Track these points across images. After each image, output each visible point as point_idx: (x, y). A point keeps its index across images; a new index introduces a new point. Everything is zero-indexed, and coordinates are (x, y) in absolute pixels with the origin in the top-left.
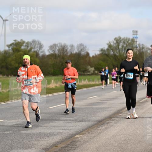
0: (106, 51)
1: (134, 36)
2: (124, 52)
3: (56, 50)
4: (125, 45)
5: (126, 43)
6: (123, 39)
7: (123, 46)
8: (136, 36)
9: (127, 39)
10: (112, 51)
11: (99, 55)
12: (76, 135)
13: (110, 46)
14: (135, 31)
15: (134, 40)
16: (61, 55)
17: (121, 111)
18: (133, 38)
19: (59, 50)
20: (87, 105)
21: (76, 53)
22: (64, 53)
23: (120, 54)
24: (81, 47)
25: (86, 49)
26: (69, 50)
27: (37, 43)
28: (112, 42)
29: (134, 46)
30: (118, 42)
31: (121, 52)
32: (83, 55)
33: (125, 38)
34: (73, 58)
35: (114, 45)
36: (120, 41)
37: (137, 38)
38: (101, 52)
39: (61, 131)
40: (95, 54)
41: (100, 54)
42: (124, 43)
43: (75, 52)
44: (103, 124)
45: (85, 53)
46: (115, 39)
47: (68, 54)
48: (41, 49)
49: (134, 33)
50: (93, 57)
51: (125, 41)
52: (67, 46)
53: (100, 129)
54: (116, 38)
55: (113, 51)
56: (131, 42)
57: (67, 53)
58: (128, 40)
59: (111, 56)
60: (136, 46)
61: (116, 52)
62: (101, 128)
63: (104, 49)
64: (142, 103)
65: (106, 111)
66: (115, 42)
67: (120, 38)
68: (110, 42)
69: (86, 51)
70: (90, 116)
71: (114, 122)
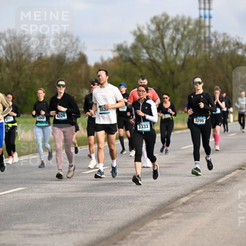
0: (130, 51)
3: (1, 48)
4: (179, 37)
5: (182, 29)
6: (172, 21)
7: (173, 39)
8: (207, 12)
9: (183, 20)
10: (144, 51)
11: (111, 61)
13: (140, 38)
15: (202, 24)
16: (12, 61)
18: (200, 17)
19: (8, 49)
20: (82, 191)
21: (52, 56)
22: (21, 57)
23: (166, 57)
25: (77, 46)
28: (146, 27)
29: (202, 38)
30: (161, 27)
31: (168, 53)
32: (71, 60)
34: (44, 69)
35: (152, 36)
36: (165, 24)
37: (210, 17)
38: (116, 54)
40: (102, 60)
41: (115, 60)
42: (177, 30)
43: (49, 54)
44: (122, 239)
45: (77, 57)
46: (154, 20)
47: (33, 59)
49: (202, 6)
50: (97, 65)
51: (180, 24)
54: (155, 18)
55: (148, 52)
56: (195, 29)
57: (30, 56)
58: (186, 23)
59: (144, 64)
60: (207, 40)
61: (157, 54)
63: (124, 45)
64: (222, 184)
65: (129, 204)
66: (153, 27)
67: (167, 18)
68: (142, 29)
69: (78, 52)
70: (90, 219)
71: (150, 233)
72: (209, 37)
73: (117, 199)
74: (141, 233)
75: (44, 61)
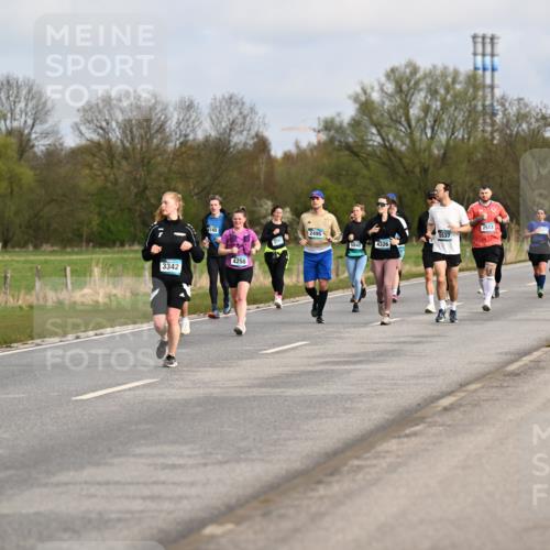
1: (479, 58)
2: (432, 138)
3: (114, 124)
4: (437, 105)
5: (442, 91)
6: (425, 76)
7: (426, 109)
8: (488, 59)
9: (444, 75)
10: (374, 131)
11: (313, 148)
12: (204, 523)
13: (366, 107)
14: (484, 38)
15: (480, 80)
16: (134, 149)
17: (419, 414)
18: (476, 69)
19: (127, 126)
20: (261, 386)
21: (207, 139)
22: (149, 141)
23: (413, 142)
24: (230, 110)
25: (252, 123)
26: (172, 124)
27: (24, 92)
28: (377, 88)
29: (480, 108)
30: (405, 87)
31: (417, 134)
32: (240, 147)
33: (438, 72)
34: (192, 164)
35: (387, 104)
36: (412, 82)
37: (493, 70)
38: (323, 137)
39: (137, 505)
40: (298, 147)
41: (321, 146)
42: (433, 92)
43: (200, 136)
45: (251, 142)
46: (392, 74)
47: (171, 146)
48: (43, 122)
49: (480, 49)
50: (287, 157)
51: (439, 82)
52: (165, 109)
53: (321, 498)
54: (393, 70)
55: (380, 134)
57: (166, 140)
58: (449, 80)
59: (372, 154)
60: (488, 110)
61: (396, 137)
62: (322, 490)
63: (337, 121)
64: (515, 374)
65: (346, 410)
66: (390, 87)
67: (415, 70)
68: (369, 91)
69: (253, 133)
70: (275, 437)
71: (384, 463)
72: (492, 105)
73: (323, 401)
74: (368, 462)
75: (191, 148)
